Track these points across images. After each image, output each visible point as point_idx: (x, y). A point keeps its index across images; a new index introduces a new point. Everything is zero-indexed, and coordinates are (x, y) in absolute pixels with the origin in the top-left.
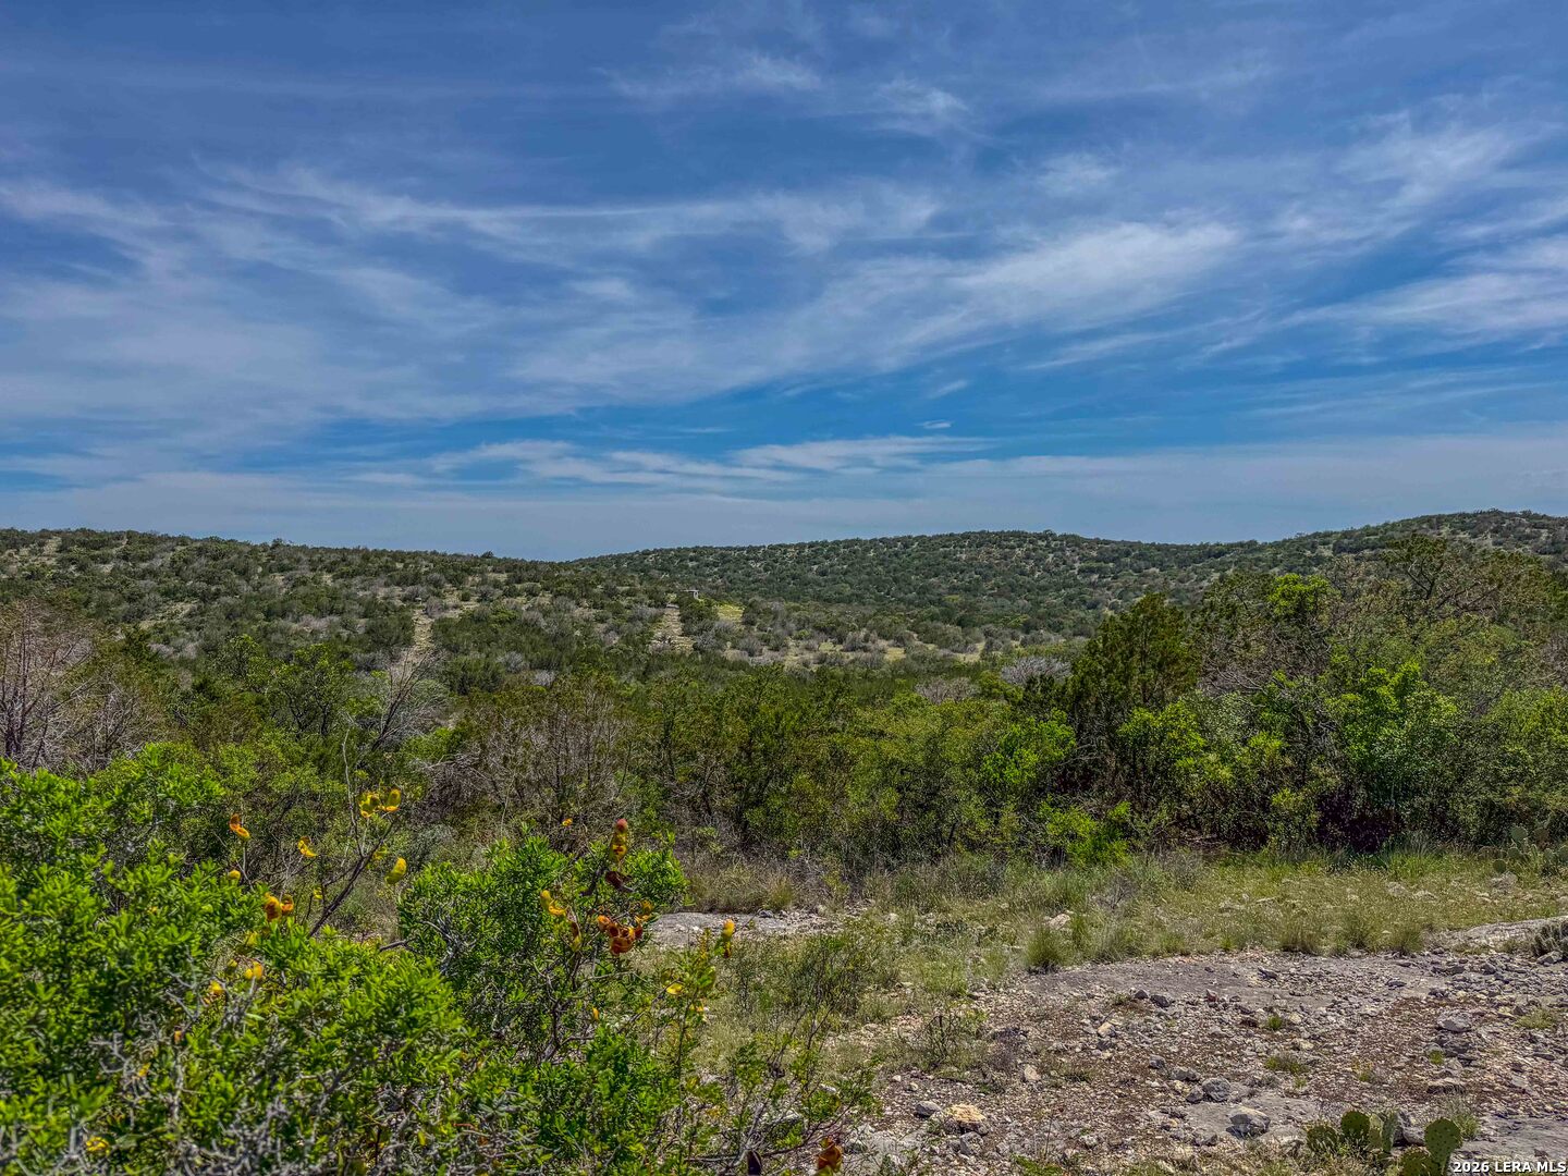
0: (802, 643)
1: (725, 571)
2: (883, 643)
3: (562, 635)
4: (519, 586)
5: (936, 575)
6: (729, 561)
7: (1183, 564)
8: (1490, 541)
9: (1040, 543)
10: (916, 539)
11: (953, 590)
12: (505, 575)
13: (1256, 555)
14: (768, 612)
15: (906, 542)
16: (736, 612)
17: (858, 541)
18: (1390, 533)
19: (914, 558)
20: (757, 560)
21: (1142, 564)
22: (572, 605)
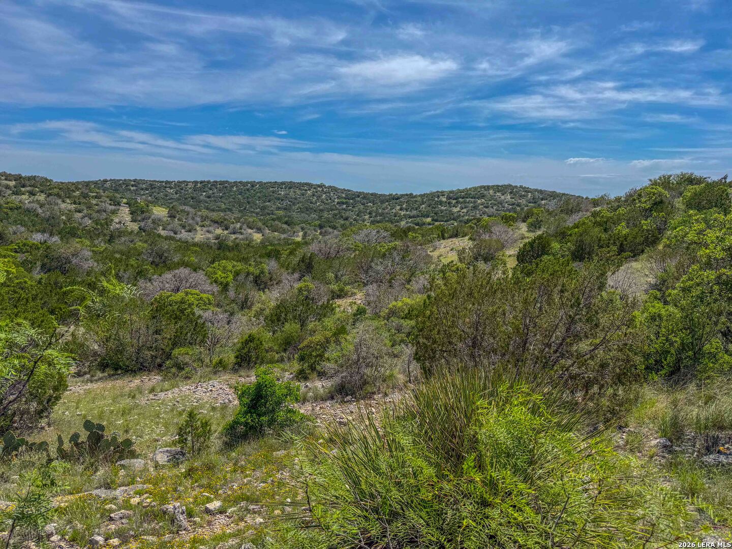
0: (205, 229)
1: (153, 193)
2: (250, 231)
3: (53, 218)
4: (23, 189)
5: (269, 201)
6: (155, 188)
7: (382, 202)
8: (509, 197)
9: (319, 189)
10: (258, 183)
11: (279, 209)
12: (14, 183)
13: (415, 199)
14: (182, 211)
15: (253, 184)
16: (164, 211)
17: (227, 182)
18: (469, 192)
19: (257, 192)
20: (171, 188)
21: (365, 201)
22: (59, 201)
